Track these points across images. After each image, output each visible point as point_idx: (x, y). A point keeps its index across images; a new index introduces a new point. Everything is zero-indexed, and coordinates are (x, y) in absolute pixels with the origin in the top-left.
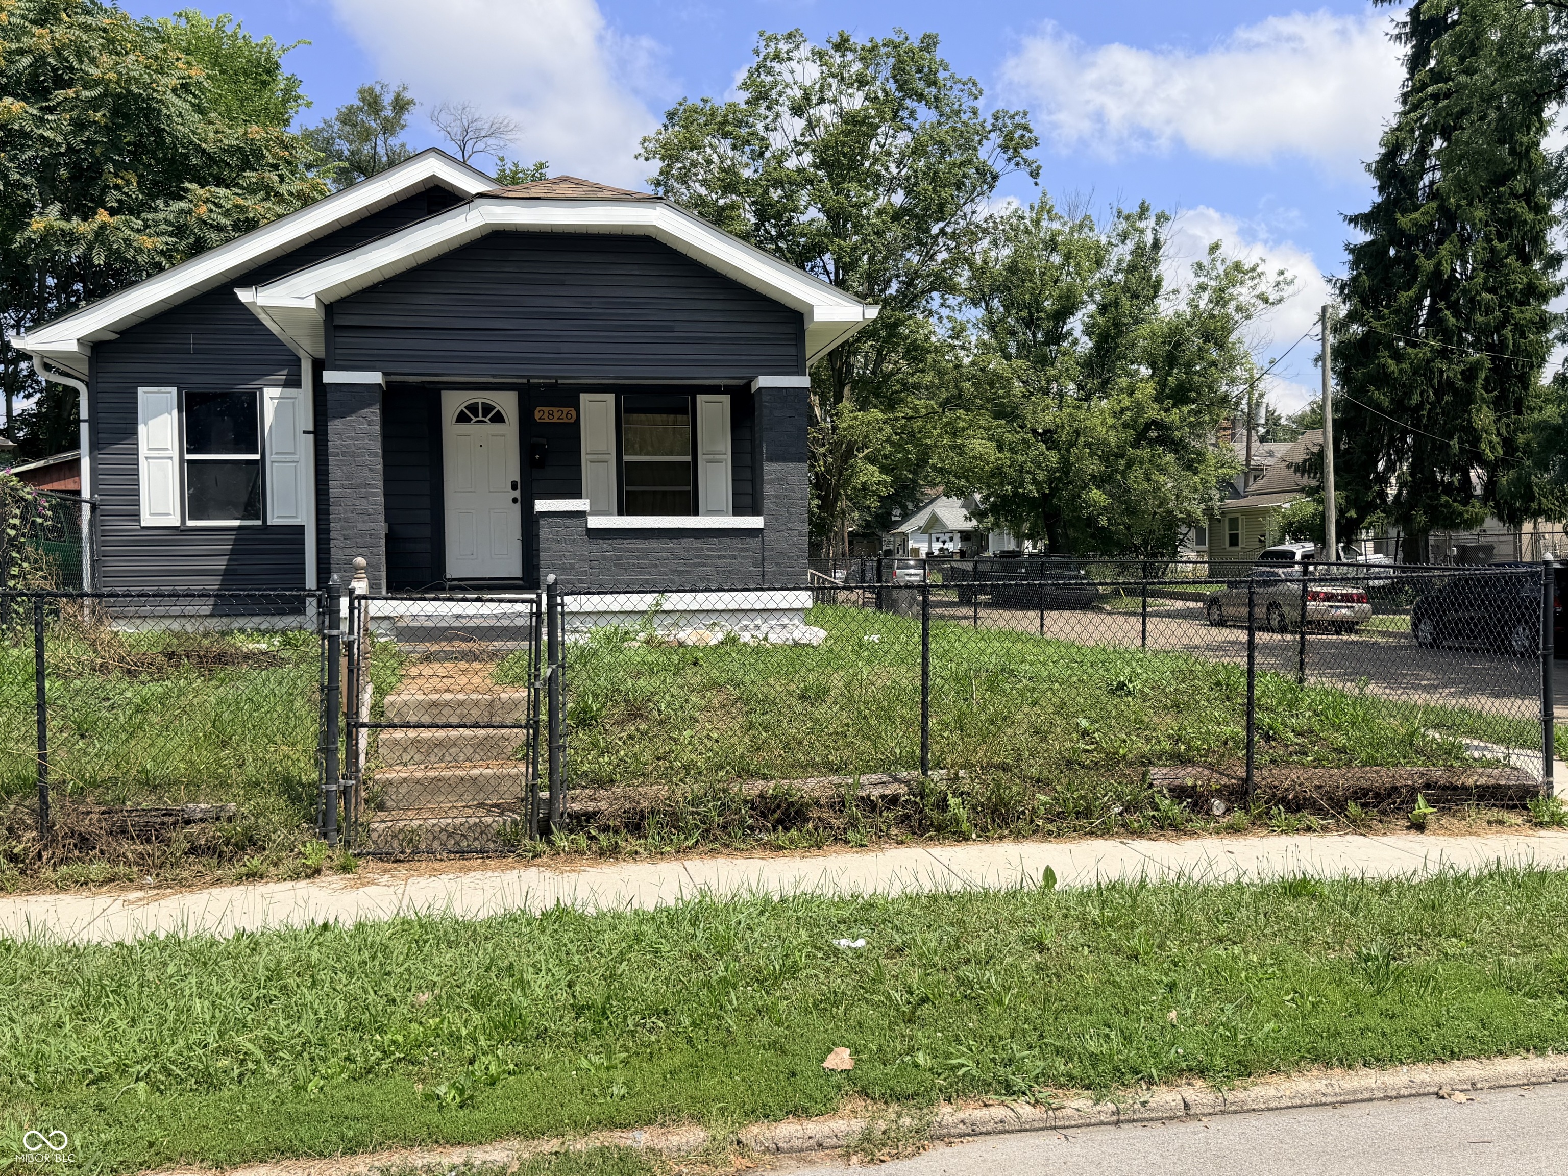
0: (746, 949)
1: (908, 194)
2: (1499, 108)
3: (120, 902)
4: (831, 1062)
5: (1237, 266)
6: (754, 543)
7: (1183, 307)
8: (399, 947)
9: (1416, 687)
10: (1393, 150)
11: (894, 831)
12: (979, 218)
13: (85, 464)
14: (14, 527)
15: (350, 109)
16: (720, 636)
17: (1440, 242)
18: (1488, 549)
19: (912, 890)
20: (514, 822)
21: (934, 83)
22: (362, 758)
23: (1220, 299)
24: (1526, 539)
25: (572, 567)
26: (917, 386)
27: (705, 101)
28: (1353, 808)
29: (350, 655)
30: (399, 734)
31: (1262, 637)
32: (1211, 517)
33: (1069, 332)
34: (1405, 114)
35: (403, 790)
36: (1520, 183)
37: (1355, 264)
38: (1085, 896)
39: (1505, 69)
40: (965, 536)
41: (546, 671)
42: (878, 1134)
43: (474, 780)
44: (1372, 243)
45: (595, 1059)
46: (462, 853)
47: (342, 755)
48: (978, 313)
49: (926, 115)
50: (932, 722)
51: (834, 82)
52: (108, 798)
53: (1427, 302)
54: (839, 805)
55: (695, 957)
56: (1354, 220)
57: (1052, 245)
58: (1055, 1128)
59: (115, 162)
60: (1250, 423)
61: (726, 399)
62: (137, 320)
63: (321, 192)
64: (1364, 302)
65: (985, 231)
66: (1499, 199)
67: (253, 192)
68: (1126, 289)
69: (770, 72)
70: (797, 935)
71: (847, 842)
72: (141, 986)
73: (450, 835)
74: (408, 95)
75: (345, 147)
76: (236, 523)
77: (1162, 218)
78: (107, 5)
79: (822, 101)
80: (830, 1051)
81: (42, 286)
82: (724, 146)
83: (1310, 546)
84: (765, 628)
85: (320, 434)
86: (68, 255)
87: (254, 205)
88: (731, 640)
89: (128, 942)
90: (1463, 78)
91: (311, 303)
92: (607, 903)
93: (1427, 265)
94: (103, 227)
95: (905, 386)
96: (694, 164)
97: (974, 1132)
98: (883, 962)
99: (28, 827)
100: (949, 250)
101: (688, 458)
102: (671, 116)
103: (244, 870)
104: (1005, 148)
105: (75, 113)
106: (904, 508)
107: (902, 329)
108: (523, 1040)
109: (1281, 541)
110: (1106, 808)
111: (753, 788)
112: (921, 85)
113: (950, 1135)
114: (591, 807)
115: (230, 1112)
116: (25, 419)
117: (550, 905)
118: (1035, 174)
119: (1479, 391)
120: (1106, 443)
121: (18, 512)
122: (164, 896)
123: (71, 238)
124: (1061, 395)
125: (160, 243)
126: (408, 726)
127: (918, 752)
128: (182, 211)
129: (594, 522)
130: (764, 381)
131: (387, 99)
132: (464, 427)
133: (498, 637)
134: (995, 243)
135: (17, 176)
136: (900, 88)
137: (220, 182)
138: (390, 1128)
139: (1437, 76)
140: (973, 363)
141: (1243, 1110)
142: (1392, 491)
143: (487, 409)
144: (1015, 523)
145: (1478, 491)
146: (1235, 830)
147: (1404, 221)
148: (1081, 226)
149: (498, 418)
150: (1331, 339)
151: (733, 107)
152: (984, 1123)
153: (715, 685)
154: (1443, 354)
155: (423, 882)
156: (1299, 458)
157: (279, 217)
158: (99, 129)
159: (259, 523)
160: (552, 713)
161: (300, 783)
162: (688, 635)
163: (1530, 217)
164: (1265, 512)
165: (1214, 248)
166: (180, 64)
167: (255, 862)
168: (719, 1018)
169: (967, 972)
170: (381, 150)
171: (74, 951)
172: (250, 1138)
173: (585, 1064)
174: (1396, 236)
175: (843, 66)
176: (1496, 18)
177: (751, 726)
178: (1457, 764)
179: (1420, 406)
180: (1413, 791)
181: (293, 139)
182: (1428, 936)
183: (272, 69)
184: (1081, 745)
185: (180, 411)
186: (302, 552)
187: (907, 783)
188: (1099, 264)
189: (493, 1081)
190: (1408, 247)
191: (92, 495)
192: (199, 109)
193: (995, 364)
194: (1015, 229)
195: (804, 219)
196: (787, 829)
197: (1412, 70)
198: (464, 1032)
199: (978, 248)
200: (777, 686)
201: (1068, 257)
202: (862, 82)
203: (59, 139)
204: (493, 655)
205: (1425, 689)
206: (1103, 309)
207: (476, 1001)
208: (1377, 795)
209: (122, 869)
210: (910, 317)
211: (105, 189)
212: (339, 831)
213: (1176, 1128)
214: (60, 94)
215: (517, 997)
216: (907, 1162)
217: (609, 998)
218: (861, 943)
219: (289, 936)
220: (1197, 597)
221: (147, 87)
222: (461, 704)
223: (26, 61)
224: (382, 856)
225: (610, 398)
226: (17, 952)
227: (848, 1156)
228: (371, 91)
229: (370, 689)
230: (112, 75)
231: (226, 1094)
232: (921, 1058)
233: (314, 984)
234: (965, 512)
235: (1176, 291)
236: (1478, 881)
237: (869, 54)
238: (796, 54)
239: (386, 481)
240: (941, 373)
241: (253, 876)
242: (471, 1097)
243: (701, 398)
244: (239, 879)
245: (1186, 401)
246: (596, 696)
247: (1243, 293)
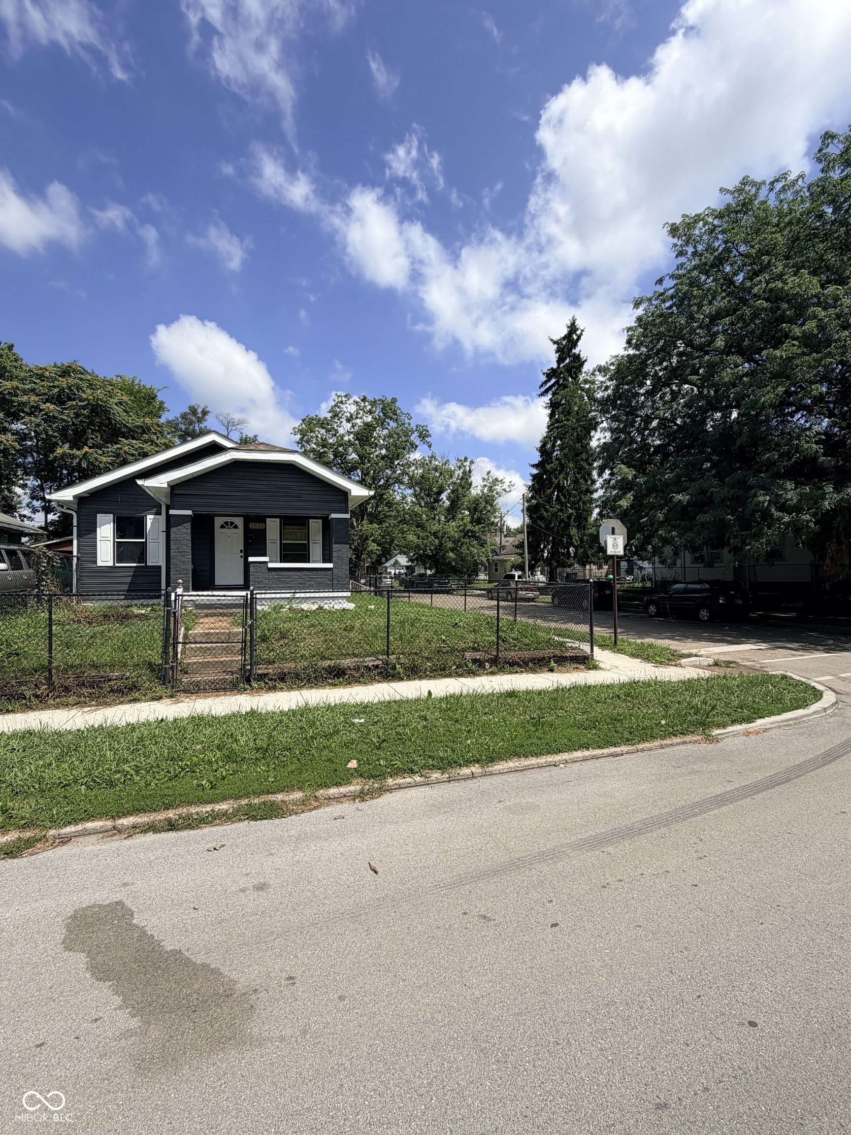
0: (321, 724)
1: (387, 450)
2: (577, 432)
3: (81, 712)
4: (350, 765)
5: (496, 480)
6: (329, 573)
7: (479, 492)
8: (190, 727)
9: (552, 621)
10: (544, 445)
11: (377, 678)
12: (411, 460)
13: (75, 542)
14: (44, 567)
15: (185, 413)
16: (317, 606)
17: (560, 474)
18: (576, 574)
19: (382, 699)
20: (237, 678)
21: (396, 414)
22: (179, 655)
23: (491, 489)
24: (587, 571)
25: (262, 582)
26: (390, 516)
27: (316, 416)
28: (530, 665)
29: (175, 617)
30: (193, 646)
31: (502, 603)
32: (489, 562)
33: (442, 499)
34: (549, 432)
35: (195, 667)
36: (584, 456)
37: (533, 480)
38: (441, 700)
39: (578, 420)
40: (407, 567)
41: (249, 622)
42: (366, 790)
43: (222, 662)
44: (537, 474)
45: (263, 768)
46: (217, 690)
47: (171, 654)
48: (411, 491)
49: (393, 424)
50: (391, 638)
51: (361, 412)
52: (77, 672)
53: (556, 493)
54: (357, 669)
55: (301, 728)
56: (533, 466)
57: (436, 469)
58: (428, 784)
59: (91, 429)
60: (501, 531)
61: (320, 521)
62: (97, 489)
63: (173, 443)
64: (536, 493)
65: (413, 464)
66: (577, 462)
67: (147, 442)
68: (460, 485)
69: (339, 407)
70: (339, 718)
71: (360, 682)
72: (86, 747)
73: (212, 683)
74: (207, 409)
75: (183, 427)
76: (135, 565)
77: (472, 462)
78: (90, 371)
79: (357, 418)
80: (349, 761)
81: (62, 473)
82: (323, 431)
83: (520, 573)
84: (333, 603)
85: (168, 533)
86: (72, 463)
87: (147, 447)
88: (321, 608)
89: (82, 729)
90: (566, 422)
91: (165, 485)
92: (270, 708)
93: (556, 481)
94: (86, 453)
95: (386, 516)
96: (312, 437)
97: (400, 787)
98: (370, 727)
99: (43, 684)
100: (401, 470)
101: (306, 542)
102: (303, 421)
103: (132, 698)
104: (420, 437)
105: (75, 411)
106: (386, 557)
107: (385, 496)
108: (236, 762)
109: (511, 571)
110: (451, 667)
111: (326, 663)
112: (391, 415)
113: (391, 789)
114: (266, 671)
115: (119, 796)
116: (53, 523)
117: (249, 709)
118: (430, 446)
119: (572, 523)
120: (454, 537)
121: (46, 561)
122: (99, 709)
123: (73, 457)
124: (439, 520)
125: (109, 459)
126: (196, 643)
127: (386, 648)
128: (118, 448)
129: (271, 565)
130: (333, 516)
131: (200, 410)
132: (223, 530)
133: (234, 607)
134: (416, 468)
135: (51, 433)
136: (384, 415)
137: (133, 438)
138: (183, 798)
139: (557, 421)
140: (409, 509)
141: (491, 774)
142: (545, 555)
143: (232, 523)
144: (424, 564)
145: (572, 555)
146: (493, 673)
147: (548, 467)
148: (446, 464)
149: (236, 527)
150: (526, 504)
151: (326, 418)
152: (404, 784)
153: (312, 626)
154: (561, 510)
155: (201, 701)
156: (517, 543)
157: (157, 452)
158: (85, 417)
159: (144, 565)
160: (252, 636)
161: (155, 664)
162: (305, 606)
163: (587, 467)
164: (506, 561)
165: (489, 473)
166: (118, 395)
167: (136, 695)
168: (310, 751)
169: (400, 730)
170: (197, 428)
171: (59, 734)
172: (126, 806)
173: (259, 770)
174: (545, 471)
175: (365, 406)
176: (575, 404)
177: (326, 641)
178: (564, 649)
179: (554, 528)
180: (550, 658)
181: (163, 424)
182: (552, 709)
183: (154, 398)
184: (443, 645)
185: (114, 523)
186: (160, 576)
187: (382, 660)
188: (451, 477)
189: (224, 778)
190: (549, 475)
191: (78, 553)
192: (125, 411)
193: (417, 509)
194: (423, 464)
195: (350, 457)
196: (338, 678)
197: (550, 418)
198: (214, 760)
199: (411, 470)
200: (336, 625)
201: (441, 474)
202: (370, 412)
203: (69, 420)
204: (231, 614)
205: (555, 621)
206: (453, 492)
207: (219, 748)
208: (538, 660)
209: (82, 699)
210: (388, 492)
211: (87, 439)
212: (169, 682)
213: (469, 782)
214: (70, 403)
215: (234, 746)
216: (376, 800)
217: (269, 745)
218: (363, 720)
219: (147, 724)
220: (484, 590)
221: (105, 402)
222: (217, 634)
223: (56, 390)
224: (185, 691)
225: (278, 520)
226: (35, 735)
227: (355, 799)
228: (193, 407)
229: (183, 629)
230: (91, 397)
231: (118, 788)
232: (382, 762)
233: (156, 743)
234: (407, 559)
235: (477, 487)
236: (569, 689)
237: (374, 403)
238: (348, 402)
239: (192, 549)
240: (398, 512)
241: (135, 700)
242: (215, 785)
243: (311, 521)
244: (130, 701)
245: (481, 523)
246: (269, 630)
247: (498, 488)
